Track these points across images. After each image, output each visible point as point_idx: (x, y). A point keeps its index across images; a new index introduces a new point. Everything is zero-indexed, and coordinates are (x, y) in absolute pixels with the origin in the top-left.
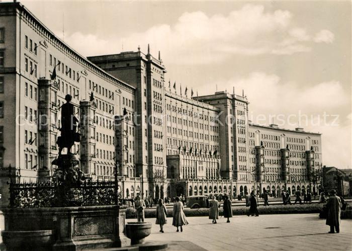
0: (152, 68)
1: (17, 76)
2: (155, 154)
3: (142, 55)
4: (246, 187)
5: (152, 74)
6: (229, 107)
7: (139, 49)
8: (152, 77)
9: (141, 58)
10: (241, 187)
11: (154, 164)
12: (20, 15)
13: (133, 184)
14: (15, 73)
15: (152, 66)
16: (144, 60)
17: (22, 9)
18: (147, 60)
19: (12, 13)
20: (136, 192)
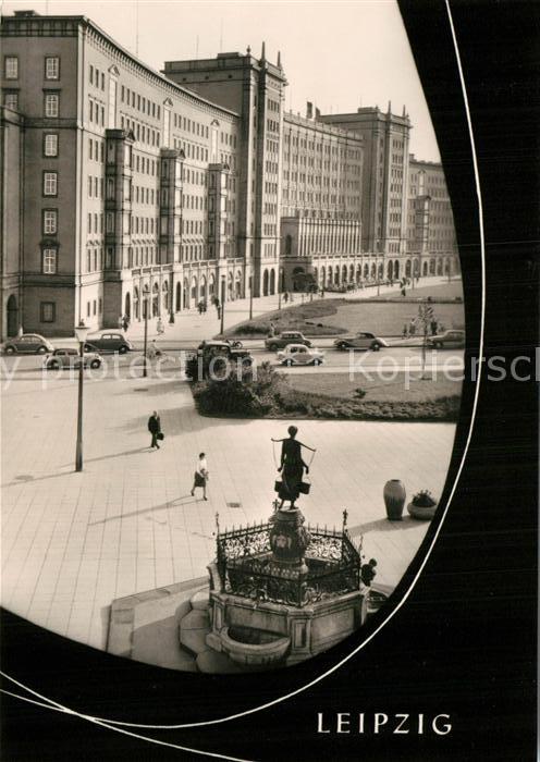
0: (267, 81)
1: (79, 132)
2: (265, 219)
3: (252, 62)
4: (397, 262)
5: (266, 91)
6: (381, 134)
7: (249, 50)
8: (266, 96)
9: (251, 67)
10: (391, 262)
11: (263, 235)
12: (84, 34)
13: (231, 269)
14: (76, 128)
15: (267, 78)
16: (254, 70)
17: (87, 24)
18: (259, 69)
19: (70, 33)
20: (236, 281)
